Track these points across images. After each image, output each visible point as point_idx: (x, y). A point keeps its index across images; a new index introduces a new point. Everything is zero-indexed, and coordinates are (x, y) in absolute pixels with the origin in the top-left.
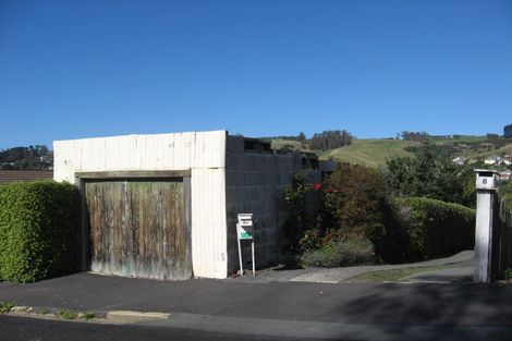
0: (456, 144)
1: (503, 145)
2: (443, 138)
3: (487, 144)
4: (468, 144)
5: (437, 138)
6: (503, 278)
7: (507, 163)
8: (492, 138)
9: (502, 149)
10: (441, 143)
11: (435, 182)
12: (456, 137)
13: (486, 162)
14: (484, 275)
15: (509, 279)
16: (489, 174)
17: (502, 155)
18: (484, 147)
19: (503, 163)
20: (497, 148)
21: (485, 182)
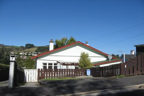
0: (12, 48)
1: (25, 49)
2: (8, 46)
3: (21, 49)
4: (15, 48)
5: (7, 46)
6: (17, 86)
7: (26, 54)
8: (22, 47)
9: (25, 50)
10: (8, 48)
11: (4, 59)
12: (12, 46)
13: (20, 54)
14: (11, 86)
15: (19, 86)
16: (14, 57)
17: (25, 52)
18: (20, 50)
19: (25, 54)
20: (23, 50)
21: (12, 59)
